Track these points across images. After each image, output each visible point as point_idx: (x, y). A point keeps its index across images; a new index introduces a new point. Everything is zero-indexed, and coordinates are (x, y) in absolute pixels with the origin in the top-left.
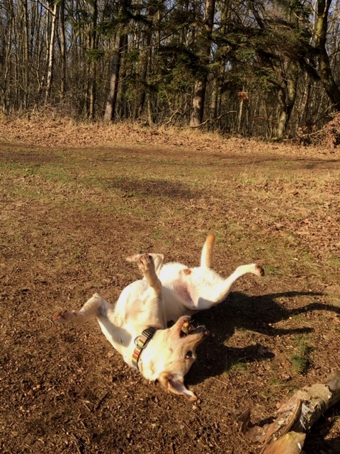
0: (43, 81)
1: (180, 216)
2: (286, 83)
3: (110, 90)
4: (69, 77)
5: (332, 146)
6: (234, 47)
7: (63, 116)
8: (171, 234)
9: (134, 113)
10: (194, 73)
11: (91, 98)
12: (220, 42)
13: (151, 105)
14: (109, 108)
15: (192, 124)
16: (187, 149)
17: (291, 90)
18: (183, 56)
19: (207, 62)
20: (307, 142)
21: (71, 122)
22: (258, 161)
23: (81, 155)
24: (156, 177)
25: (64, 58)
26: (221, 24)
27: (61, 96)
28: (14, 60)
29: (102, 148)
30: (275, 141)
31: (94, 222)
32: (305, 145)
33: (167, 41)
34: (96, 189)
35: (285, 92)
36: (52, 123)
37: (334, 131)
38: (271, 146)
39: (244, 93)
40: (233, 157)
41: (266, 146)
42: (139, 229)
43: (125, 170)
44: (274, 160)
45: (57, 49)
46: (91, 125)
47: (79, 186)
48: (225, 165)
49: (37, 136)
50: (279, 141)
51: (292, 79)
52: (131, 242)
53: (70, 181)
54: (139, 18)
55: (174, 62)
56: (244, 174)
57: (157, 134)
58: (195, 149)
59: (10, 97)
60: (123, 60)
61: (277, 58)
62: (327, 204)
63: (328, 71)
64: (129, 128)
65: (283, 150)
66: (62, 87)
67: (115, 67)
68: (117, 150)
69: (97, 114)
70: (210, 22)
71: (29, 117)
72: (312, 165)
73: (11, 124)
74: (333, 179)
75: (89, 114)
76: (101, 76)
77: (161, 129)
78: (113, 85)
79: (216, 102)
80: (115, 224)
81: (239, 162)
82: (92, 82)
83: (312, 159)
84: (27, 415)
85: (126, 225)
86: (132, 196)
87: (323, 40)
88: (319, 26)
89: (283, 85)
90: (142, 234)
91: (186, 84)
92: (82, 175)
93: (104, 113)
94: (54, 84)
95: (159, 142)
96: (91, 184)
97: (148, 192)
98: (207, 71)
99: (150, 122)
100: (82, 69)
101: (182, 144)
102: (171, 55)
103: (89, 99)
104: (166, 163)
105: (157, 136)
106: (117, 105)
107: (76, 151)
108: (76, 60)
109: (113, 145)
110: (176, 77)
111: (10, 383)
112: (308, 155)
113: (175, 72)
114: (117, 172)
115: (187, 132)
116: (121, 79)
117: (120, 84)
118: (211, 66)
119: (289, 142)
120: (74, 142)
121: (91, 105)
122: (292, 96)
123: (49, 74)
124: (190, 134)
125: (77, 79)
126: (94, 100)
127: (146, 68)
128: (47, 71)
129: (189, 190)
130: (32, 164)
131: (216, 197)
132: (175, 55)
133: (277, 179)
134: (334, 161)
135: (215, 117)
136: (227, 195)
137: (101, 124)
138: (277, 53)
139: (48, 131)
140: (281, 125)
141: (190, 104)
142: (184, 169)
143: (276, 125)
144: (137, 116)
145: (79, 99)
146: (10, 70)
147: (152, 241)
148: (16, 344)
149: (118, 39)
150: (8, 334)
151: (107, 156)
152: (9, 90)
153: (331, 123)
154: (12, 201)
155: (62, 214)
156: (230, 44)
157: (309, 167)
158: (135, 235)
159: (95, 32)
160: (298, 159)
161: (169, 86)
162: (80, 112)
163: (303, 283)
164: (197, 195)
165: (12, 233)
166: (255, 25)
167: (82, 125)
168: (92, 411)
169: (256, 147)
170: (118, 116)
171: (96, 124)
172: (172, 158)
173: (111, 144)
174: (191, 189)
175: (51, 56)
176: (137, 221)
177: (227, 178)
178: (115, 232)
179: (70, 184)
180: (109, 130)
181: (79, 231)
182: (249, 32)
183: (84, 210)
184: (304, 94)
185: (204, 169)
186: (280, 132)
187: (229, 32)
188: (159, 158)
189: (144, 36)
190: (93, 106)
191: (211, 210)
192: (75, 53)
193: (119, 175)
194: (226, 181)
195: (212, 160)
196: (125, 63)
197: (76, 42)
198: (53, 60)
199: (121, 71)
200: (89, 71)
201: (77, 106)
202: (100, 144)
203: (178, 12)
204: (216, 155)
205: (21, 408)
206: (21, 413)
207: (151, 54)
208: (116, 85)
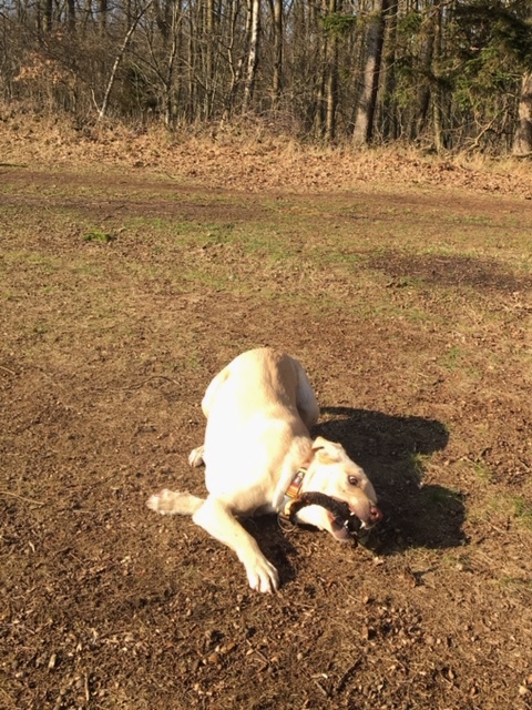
0: (241, 70)
1: (495, 324)
3: (363, 86)
4: (288, 62)
7: (276, 134)
8: (479, 357)
9: (409, 129)
10: (521, 57)
11: (329, 100)
13: (440, 114)
14: (362, 119)
15: (516, 150)
16: (506, 198)
18: (500, 25)
21: (291, 144)
23: (310, 207)
24: (450, 250)
25: (280, 26)
27: (274, 97)
28: (186, 29)
29: (349, 195)
31: (334, 334)
34: (337, 271)
36: (257, 147)
42: (418, 347)
43: (391, 236)
45: (266, 9)
46: (329, 151)
47: (306, 265)
49: (228, 172)
52: (402, 372)
53: (289, 255)
55: (484, 35)
57: (450, 169)
58: (522, 197)
59: (179, 97)
60: (388, 30)
64: (399, 158)
66: (275, 79)
67: (374, 45)
68: (377, 197)
69: (340, 130)
71: (214, 135)
73: (181, 148)
75: (324, 131)
76: (348, 61)
77: (459, 159)
78: (369, 78)
80: (373, 337)
82: (331, 71)
85: (394, 341)
86: (405, 284)
90: (424, 356)
91: (507, 76)
92: (311, 245)
93: (352, 128)
94: (260, 73)
95: (456, 183)
96: (328, 262)
97: (435, 277)
99: (439, 146)
100: (312, 47)
101: (497, 188)
102: (477, 22)
103: (324, 103)
104: (467, 224)
105: (451, 173)
106: (377, 115)
107: (301, 199)
108: (301, 29)
109: (370, 188)
110: (487, 65)
113: (485, 54)
114: (377, 239)
115: (507, 165)
116: (384, 65)
117: (383, 75)
120: (296, 182)
121: (329, 114)
123: (252, 56)
124: (513, 168)
125: (303, 65)
126: (334, 105)
127: (431, 46)
128: (247, 51)
129: (512, 274)
130: (219, 223)
132: (485, 22)
137: (347, 149)
139: (248, 162)
141: (513, 114)
142: (502, 234)
144: (413, 135)
145: (307, 102)
146: (180, 47)
147: (443, 371)
148: (187, 564)
150: (173, 545)
151: (358, 210)
152: (176, 86)
154: (180, 294)
155: (274, 318)
158: (411, 360)
161: (476, 80)
162: (308, 126)
164: (528, 284)
165: (181, 354)
167: (313, 152)
168: (330, 694)
170: (378, 135)
171: (339, 150)
172: (479, 214)
173: (365, 187)
174: (516, 272)
175: (255, 22)
176: (414, 333)
178: (373, 352)
179: (290, 262)
180: (363, 160)
181: (305, 350)
183: (314, 310)
188: (455, 214)
190: (333, 115)
192: (299, 16)
193: (381, 245)
196: (392, 36)
198: (258, 30)
199: (386, 53)
200: (325, 50)
201: (302, 116)
202: (345, 187)
205: (196, 687)
206: (196, 696)
207: (440, 19)
208: (376, 77)
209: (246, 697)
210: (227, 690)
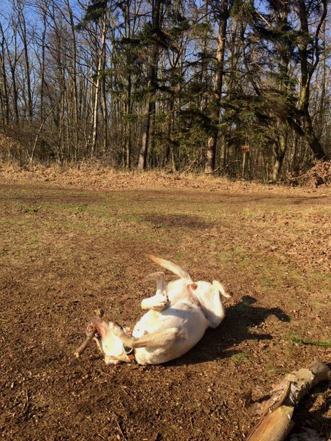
0: (89, 139)
1: (197, 242)
2: (278, 138)
3: (142, 145)
4: (110, 136)
5: (315, 186)
6: (238, 111)
7: (105, 166)
8: (190, 256)
9: (162, 163)
10: (207, 131)
11: (128, 152)
12: (227, 106)
13: (174, 157)
14: (141, 159)
15: (206, 170)
16: (202, 191)
17: (282, 144)
18: (198, 118)
19: (217, 122)
20: (295, 184)
21: (112, 171)
22: (258, 199)
23: (120, 196)
24: (179, 212)
25: (106, 121)
26: (227, 93)
27: (104, 151)
29: (136, 191)
30: (270, 183)
32: (293, 186)
33: (186, 107)
34: (132, 222)
35: (278, 144)
36: (97, 172)
37: (315, 175)
38: (267, 187)
39: (247, 146)
40: (238, 196)
41: (264, 187)
43: (154, 207)
44: (269, 198)
45: (100, 114)
46: (128, 173)
47: (118, 220)
48: (232, 202)
49: (85, 182)
50: (274, 183)
51: (283, 135)
53: (111, 216)
54: (164, 89)
55: (191, 123)
56: (247, 209)
57: (179, 179)
58: (209, 190)
59: (64, 152)
60: (152, 121)
61: (271, 119)
62: (311, 230)
63: (311, 129)
64: (157, 175)
65: (277, 190)
66: (104, 143)
67: (146, 128)
68: (148, 192)
69: (132, 165)
70: (219, 92)
71: (79, 167)
72: (299, 201)
73: (65, 173)
74: (315, 211)
75: (126, 164)
76: (135, 135)
77: (182, 175)
78: (144, 142)
79: (225, 154)
80: (147, 249)
81: (243, 199)
82: (128, 139)
83: (299, 197)
84: (78, 398)
86: (160, 227)
87: (306, 105)
88: (303, 94)
89: (276, 140)
90: (168, 256)
91: (201, 140)
92: (120, 212)
93: (137, 163)
94: (98, 141)
95: (181, 185)
96: (127, 219)
97: (172, 224)
98: (216, 130)
99: (174, 170)
100: (120, 129)
101: (198, 187)
102: (189, 118)
103: (126, 153)
104: (186, 202)
105: (179, 181)
106: (148, 157)
107: (116, 193)
108: (115, 122)
109: (145, 188)
110: (193, 135)
111: (64, 374)
112: (296, 194)
113: (192, 131)
114: (148, 209)
115: (202, 177)
116: (151, 137)
117: (150, 141)
118: (220, 125)
119: (282, 184)
120: (114, 186)
121: (128, 157)
122: (283, 148)
123: (94, 133)
124: (205, 179)
125: (116, 137)
126: (130, 154)
127: (170, 128)
128: (92, 132)
129: (204, 221)
130: (81, 203)
131: (225, 227)
132: (192, 118)
133: (272, 212)
134: (316, 198)
135: (225, 165)
136: (233, 225)
137: (135, 172)
138: (271, 115)
139: (94, 178)
140: (275, 171)
141: (205, 156)
142: (200, 205)
143: (271, 171)
144: (163, 166)
145: (118, 153)
146: (64, 130)
148: (69, 343)
149: (148, 105)
150: (63, 336)
151: (140, 197)
152: (63, 147)
153: (313, 168)
154: (65, 233)
155: (105, 242)
156: (234, 108)
157: (297, 203)
159: (130, 100)
160: (288, 197)
161: (187, 141)
162: (119, 163)
163: (292, 291)
164: (211, 225)
165: (66, 258)
166: (254, 93)
167: (121, 173)
168: (129, 394)
169: (256, 188)
170: (148, 166)
171: (132, 172)
172: (191, 197)
173: (143, 188)
174: (206, 221)
175: (95, 119)
177: (234, 212)
179: (112, 219)
180: (142, 176)
181: (118, 255)
182: (249, 98)
183: (122, 239)
184: (292, 147)
185: (216, 206)
186: (274, 176)
187: (233, 99)
188: (181, 198)
189: (168, 103)
191: (221, 237)
192: (114, 117)
193: (150, 211)
194: (233, 215)
195: (222, 198)
196: (154, 123)
197: (115, 108)
198: (97, 123)
199: (151, 130)
200: (125, 131)
201: (116, 159)
202: (135, 188)
203: (194, 84)
204: (225, 195)
205: (73, 393)
206: (73, 397)
207: (173, 116)
208: (147, 141)
209: (94, 397)
210: (86, 394)
